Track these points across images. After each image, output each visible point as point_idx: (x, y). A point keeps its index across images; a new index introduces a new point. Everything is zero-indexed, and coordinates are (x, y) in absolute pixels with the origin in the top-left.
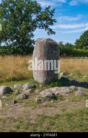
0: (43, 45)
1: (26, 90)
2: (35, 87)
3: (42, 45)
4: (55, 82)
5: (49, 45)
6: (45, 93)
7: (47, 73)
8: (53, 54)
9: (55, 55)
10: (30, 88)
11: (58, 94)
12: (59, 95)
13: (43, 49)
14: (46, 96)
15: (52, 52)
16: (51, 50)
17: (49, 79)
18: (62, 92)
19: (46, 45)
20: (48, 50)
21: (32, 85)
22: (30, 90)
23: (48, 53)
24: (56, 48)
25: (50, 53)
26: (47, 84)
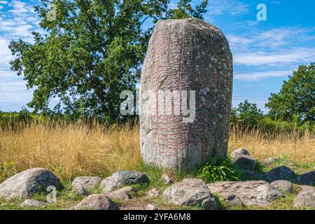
0: (177, 35)
1: (115, 188)
2: (144, 181)
3: (173, 36)
4: (218, 165)
5: (197, 37)
6: (183, 192)
7: (189, 134)
8: (210, 66)
9: (218, 70)
10: (126, 183)
11: (231, 198)
12: (235, 201)
13: (175, 50)
14: (185, 199)
15: (206, 60)
16: (204, 53)
17: (197, 155)
18: (245, 197)
19: (186, 36)
20: (194, 53)
21: (137, 174)
22: (129, 188)
23: (194, 62)
24: (221, 47)
25: (199, 62)
26: (188, 172)
